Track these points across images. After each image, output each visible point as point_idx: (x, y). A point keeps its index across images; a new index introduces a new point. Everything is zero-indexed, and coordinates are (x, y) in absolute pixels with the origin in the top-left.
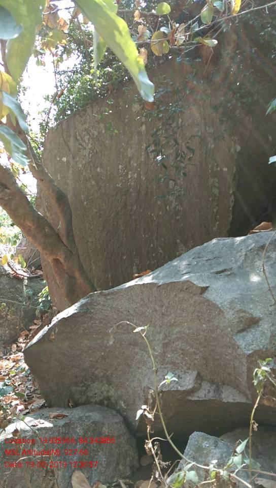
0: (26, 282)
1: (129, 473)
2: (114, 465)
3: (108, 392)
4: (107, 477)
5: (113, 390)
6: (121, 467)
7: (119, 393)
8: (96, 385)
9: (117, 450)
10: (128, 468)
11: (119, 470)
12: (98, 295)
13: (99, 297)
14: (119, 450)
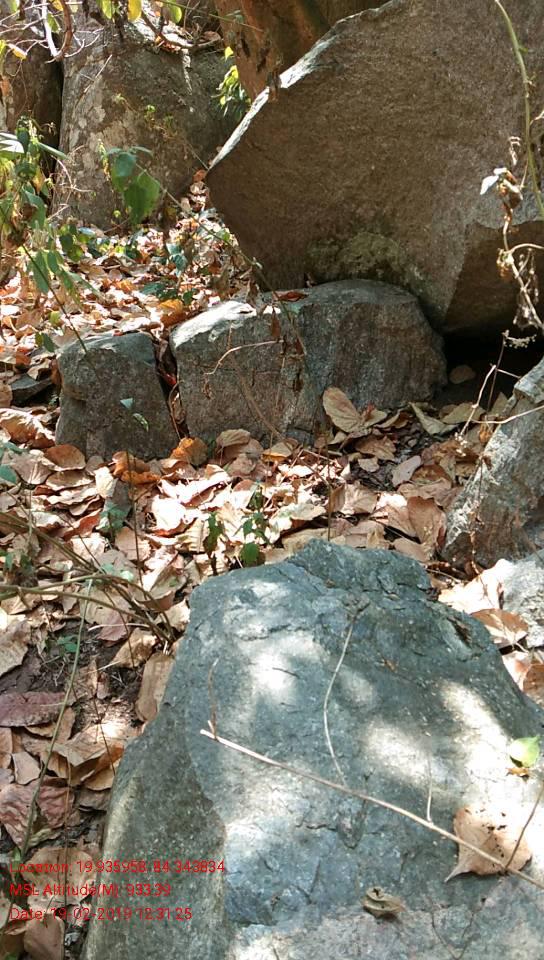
0: (187, 61)
1: (429, 394)
2: (400, 380)
3: (386, 250)
4: (387, 400)
5: (397, 245)
6: (413, 384)
7: (410, 249)
8: (358, 238)
9: (406, 354)
10: (426, 385)
11: (409, 388)
12: (359, 24)
13: (360, 29)
14: (410, 356)
